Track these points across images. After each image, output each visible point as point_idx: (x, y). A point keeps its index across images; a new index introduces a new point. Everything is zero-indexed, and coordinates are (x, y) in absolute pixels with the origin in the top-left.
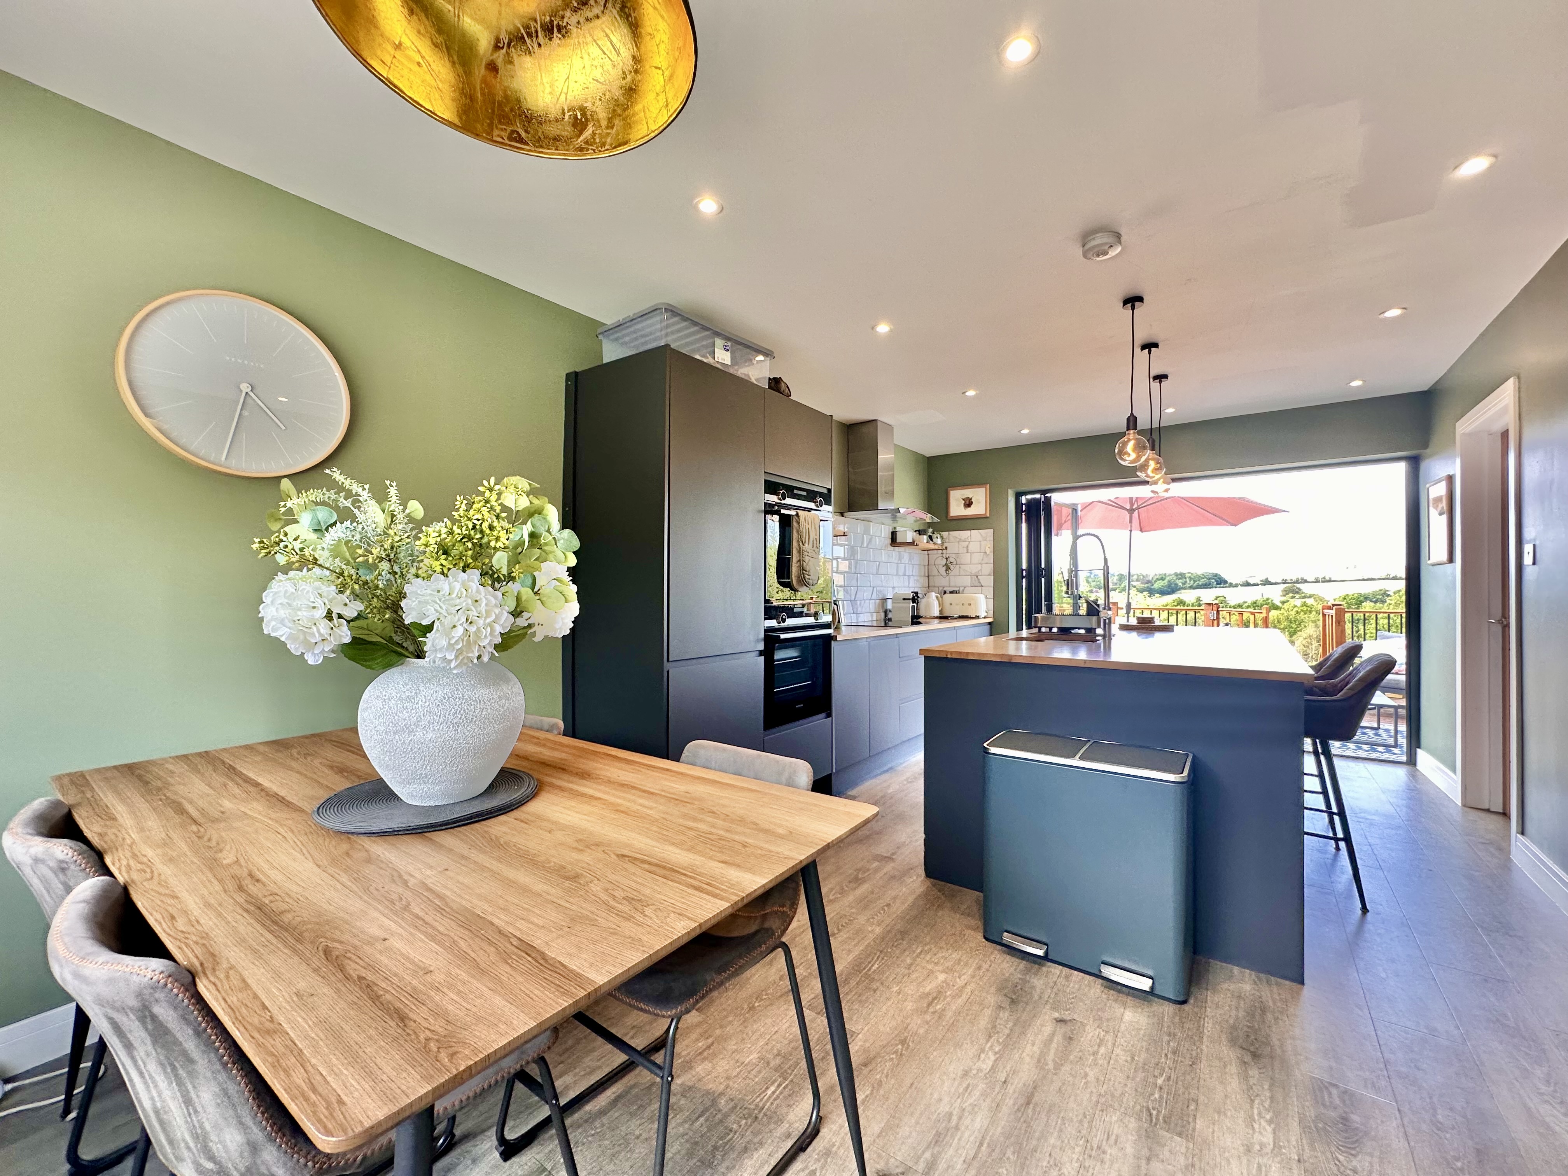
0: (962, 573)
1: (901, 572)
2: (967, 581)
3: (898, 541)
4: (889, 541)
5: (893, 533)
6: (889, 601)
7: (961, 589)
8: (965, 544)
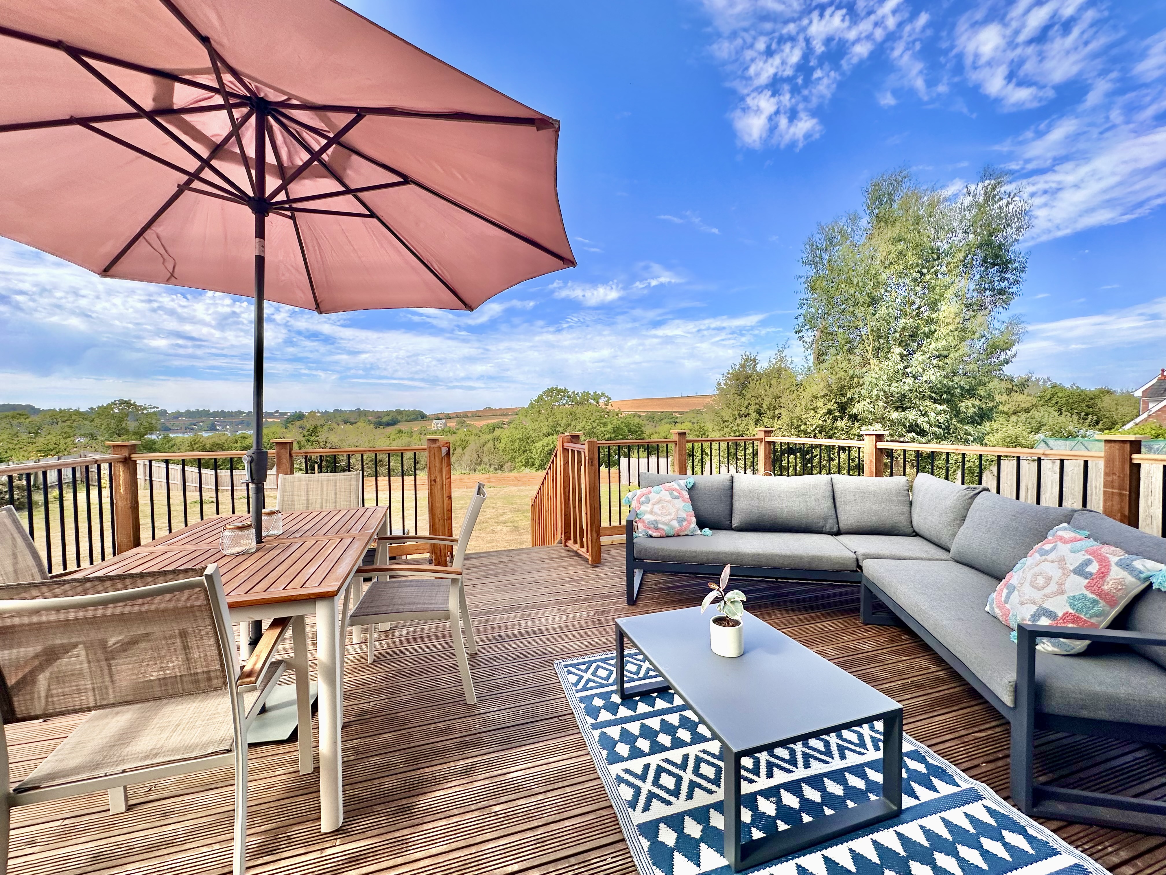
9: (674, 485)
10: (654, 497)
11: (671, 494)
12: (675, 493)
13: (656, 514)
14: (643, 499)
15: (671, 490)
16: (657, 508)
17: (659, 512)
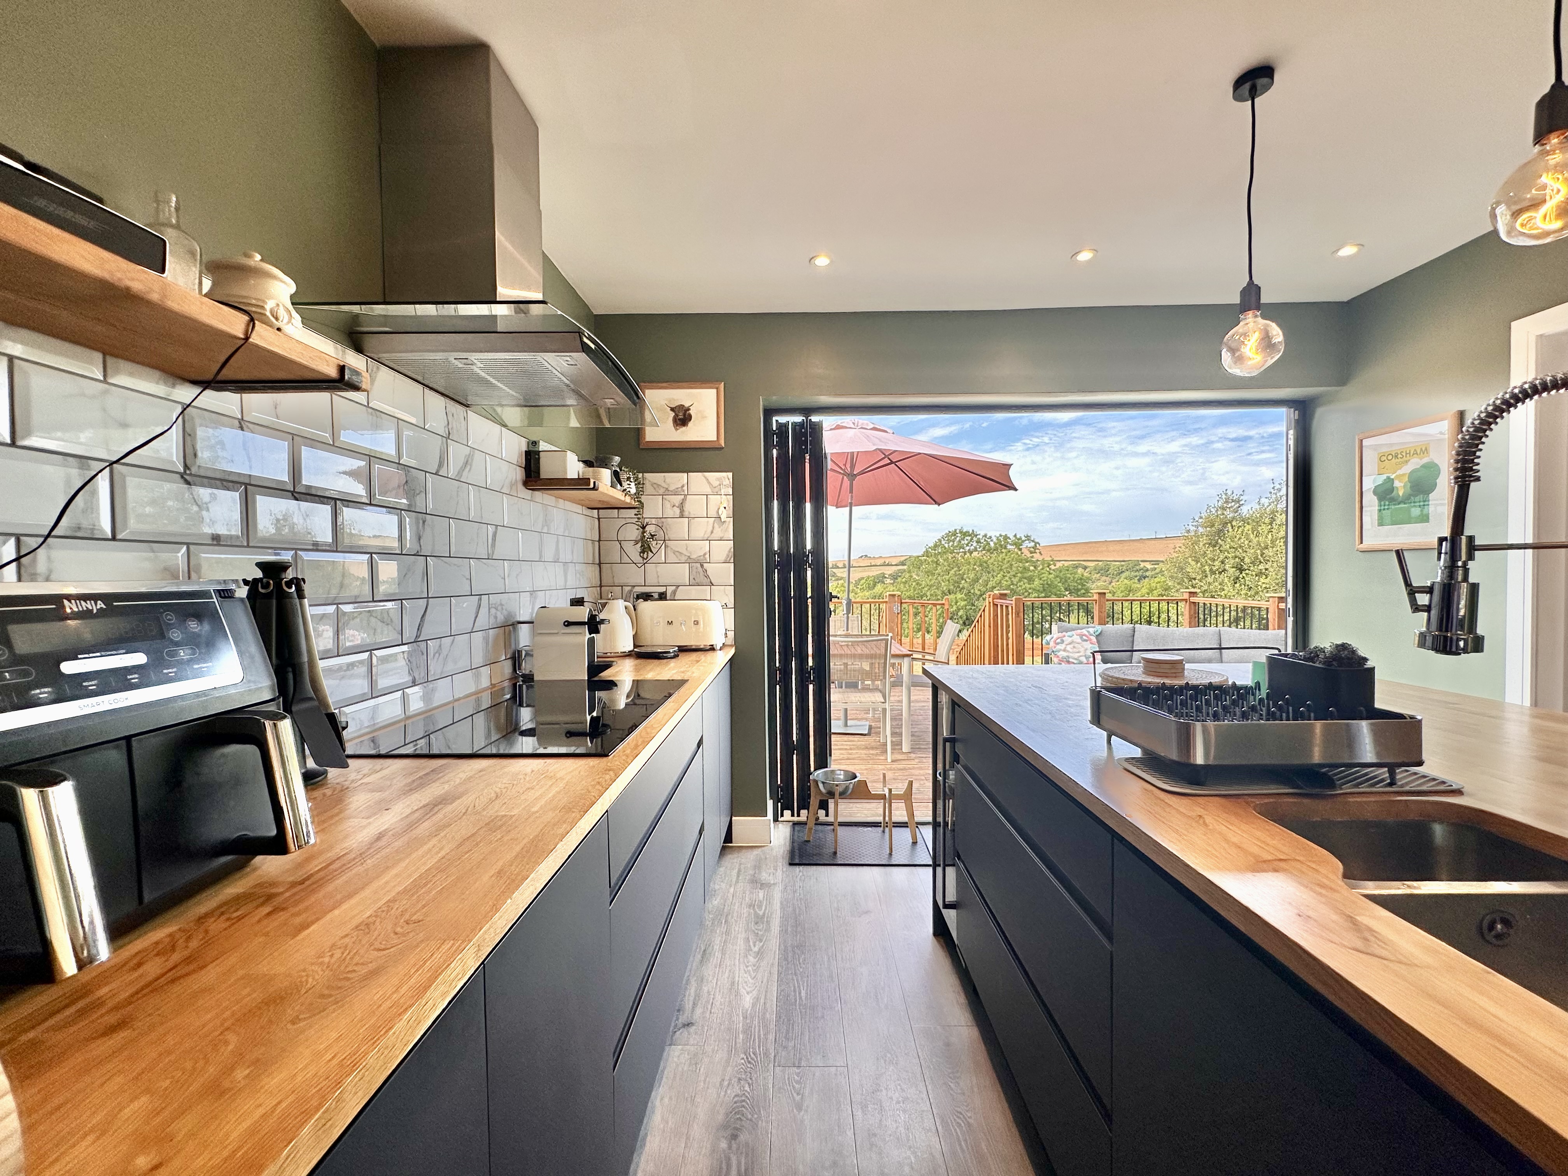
0: (672, 558)
1: (549, 555)
2: (682, 572)
3: (543, 475)
4: (519, 474)
5: (528, 453)
6: (524, 630)
7: (670, 590)
8: (677, 499)
9: (1084, 631)
10: (1067, 640)
11: (1081, 638)
12: (1084, 637)
13: (1068, 651)
14: (1059, 641)
15: (1081, 636)
16: (1069, 648)
17: (1071, 651)
